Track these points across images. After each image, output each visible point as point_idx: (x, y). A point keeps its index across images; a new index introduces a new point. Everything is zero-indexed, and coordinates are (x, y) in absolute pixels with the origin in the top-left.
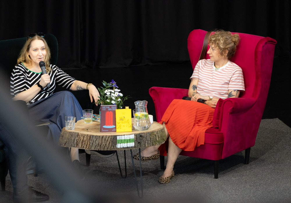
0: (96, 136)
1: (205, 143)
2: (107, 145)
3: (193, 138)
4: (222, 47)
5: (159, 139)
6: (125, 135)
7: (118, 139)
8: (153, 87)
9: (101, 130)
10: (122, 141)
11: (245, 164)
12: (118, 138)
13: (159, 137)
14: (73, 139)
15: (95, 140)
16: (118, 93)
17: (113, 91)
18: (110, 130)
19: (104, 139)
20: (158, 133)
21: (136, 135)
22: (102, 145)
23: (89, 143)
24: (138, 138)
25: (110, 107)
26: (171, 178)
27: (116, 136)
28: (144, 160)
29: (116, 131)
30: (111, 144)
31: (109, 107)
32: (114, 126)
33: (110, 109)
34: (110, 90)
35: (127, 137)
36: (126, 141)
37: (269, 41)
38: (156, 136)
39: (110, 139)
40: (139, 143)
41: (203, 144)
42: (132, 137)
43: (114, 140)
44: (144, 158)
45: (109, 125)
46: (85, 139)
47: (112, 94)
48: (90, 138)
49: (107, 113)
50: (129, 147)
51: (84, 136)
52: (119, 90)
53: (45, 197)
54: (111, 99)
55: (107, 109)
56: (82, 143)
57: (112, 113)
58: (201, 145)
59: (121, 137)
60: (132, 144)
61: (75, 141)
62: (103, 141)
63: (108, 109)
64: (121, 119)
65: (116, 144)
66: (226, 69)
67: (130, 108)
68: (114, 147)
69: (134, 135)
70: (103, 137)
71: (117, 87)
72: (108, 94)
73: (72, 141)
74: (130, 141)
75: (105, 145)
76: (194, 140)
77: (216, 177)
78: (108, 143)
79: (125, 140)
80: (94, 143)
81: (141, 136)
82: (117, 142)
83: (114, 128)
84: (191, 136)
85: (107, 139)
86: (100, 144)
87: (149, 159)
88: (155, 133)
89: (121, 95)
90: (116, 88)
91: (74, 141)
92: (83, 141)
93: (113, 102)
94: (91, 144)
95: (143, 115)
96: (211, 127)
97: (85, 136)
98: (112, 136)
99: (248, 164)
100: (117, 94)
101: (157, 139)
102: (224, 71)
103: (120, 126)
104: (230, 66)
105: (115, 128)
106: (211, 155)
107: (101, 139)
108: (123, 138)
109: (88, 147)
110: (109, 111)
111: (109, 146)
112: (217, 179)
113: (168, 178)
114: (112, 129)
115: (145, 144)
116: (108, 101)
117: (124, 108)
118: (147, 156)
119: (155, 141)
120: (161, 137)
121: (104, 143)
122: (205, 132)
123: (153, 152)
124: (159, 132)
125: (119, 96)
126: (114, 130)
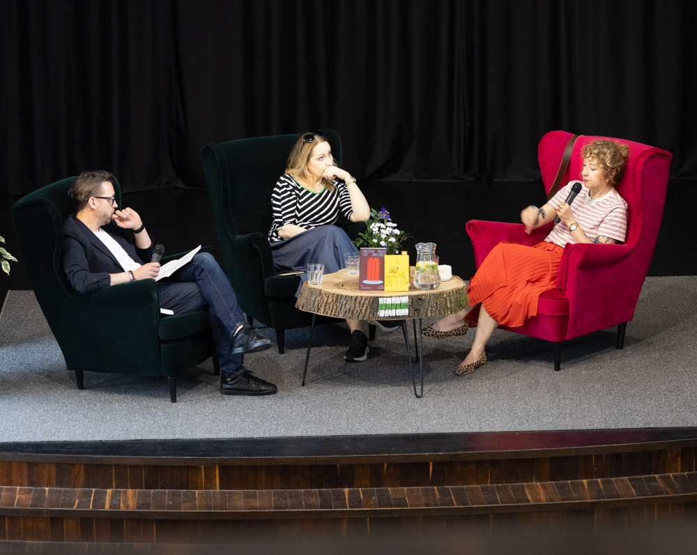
0: (346, 296)
1: (538, 314)
2: (363, 311)
3: (521, 306)
4: (608, 165)
5: (451, 305)
6: (392, 297)
7: (380, 303)
8: (471, 221)
9: (361, 286)
10: (387, 307)
11: (617, 348)
12: (381, 301)
13: (451, 302)
14: (313, 299)
15: (344, 302)
16: (391, 229)
17: (383, 226)
18: (375, 288)
19: (358, 301)
20: (450, 296)
21: (411, 297)
22: (356, 311)
23: (335, 307)
24: (414, 302)
25: (376, 251)
26: (478, 366)
27: (378, 298)
28: (438, 336)
29: (383, 290)
30: (369, 310)
31: (373, 251)
32: (381, 282)
33: (375, 255)
34: (378, 224)
35: (396, 301)
36: (394, 307)
37: (655, 155)
38: (446, 299)
39: (367, 302)
40: (416, 310)
41: (536, 315)
42: (405, 300)
43: (374, 304)
44: (438, 334)
45: (373, 280)
46: (330, 300)
47: (382, 231)
48: (337, 299)
49: (371, 260)
50: (399, 316)
51: (328, 295)
52: (395, 225)
53: (269, 388)
54: (380, 239)
55: (370, 255)
56: (326, 306)
57: (377, 261)
58: (532, 317)
59: (385, 299)
60: (405, 312)
61: (316, 304)
62: (357, 305)
63: (371, 253)
64: (393, 271)
65: (377, 311)
66: (603, 203)
67: (408, 254)
68: (373, 314)
69: (407, 297)
70: (356, 298)
71: (390, 219)
72: (375, 230)
73: (312, 303)
74: (401, 306)
75: (359, 312)
76: (522, 308)
77: (557, 368)
78: (364, 308)
79: (392, 305)
80: (343, 308)
81: (420, 299)
82: (379, 308)
83: (381, 284)
84: (517, 303)
85: (362, 302)
86: (352, 309)
87: (447, 334)
88: (445, 296)
89: (397, 232)
90: (388, 221)
91: (314, 303)
92: (327, 303)
93: (383, 243)
94: (338, 309)
95: (427, 266)
96: (553, 289)
97: (331, 296)
98: (370, 297)
99: (622, 348)
100: (389, 231)
101: (449, 305)
102: (599, 205)
103: (391, 282)
104: (611, 199)
105: (383, 284)
106: (548, 332)
107: (353, 301)
108: (389, 301)
109: (333, 313)
110: (374, 257)
111: (366, 314)
112: (557, 372)
113: (468, 366)
114: (378, 285)
115: (427, 313)
116: (375, 241)
117: (400, 253)
118: (443, 331)
119: (443, 309)
120: (456, 301)
121: (357, 308)
122: (539, 297)
123: (454, 324)
124: (451, 294)
125: (392, 235)
126: (380, 288)
